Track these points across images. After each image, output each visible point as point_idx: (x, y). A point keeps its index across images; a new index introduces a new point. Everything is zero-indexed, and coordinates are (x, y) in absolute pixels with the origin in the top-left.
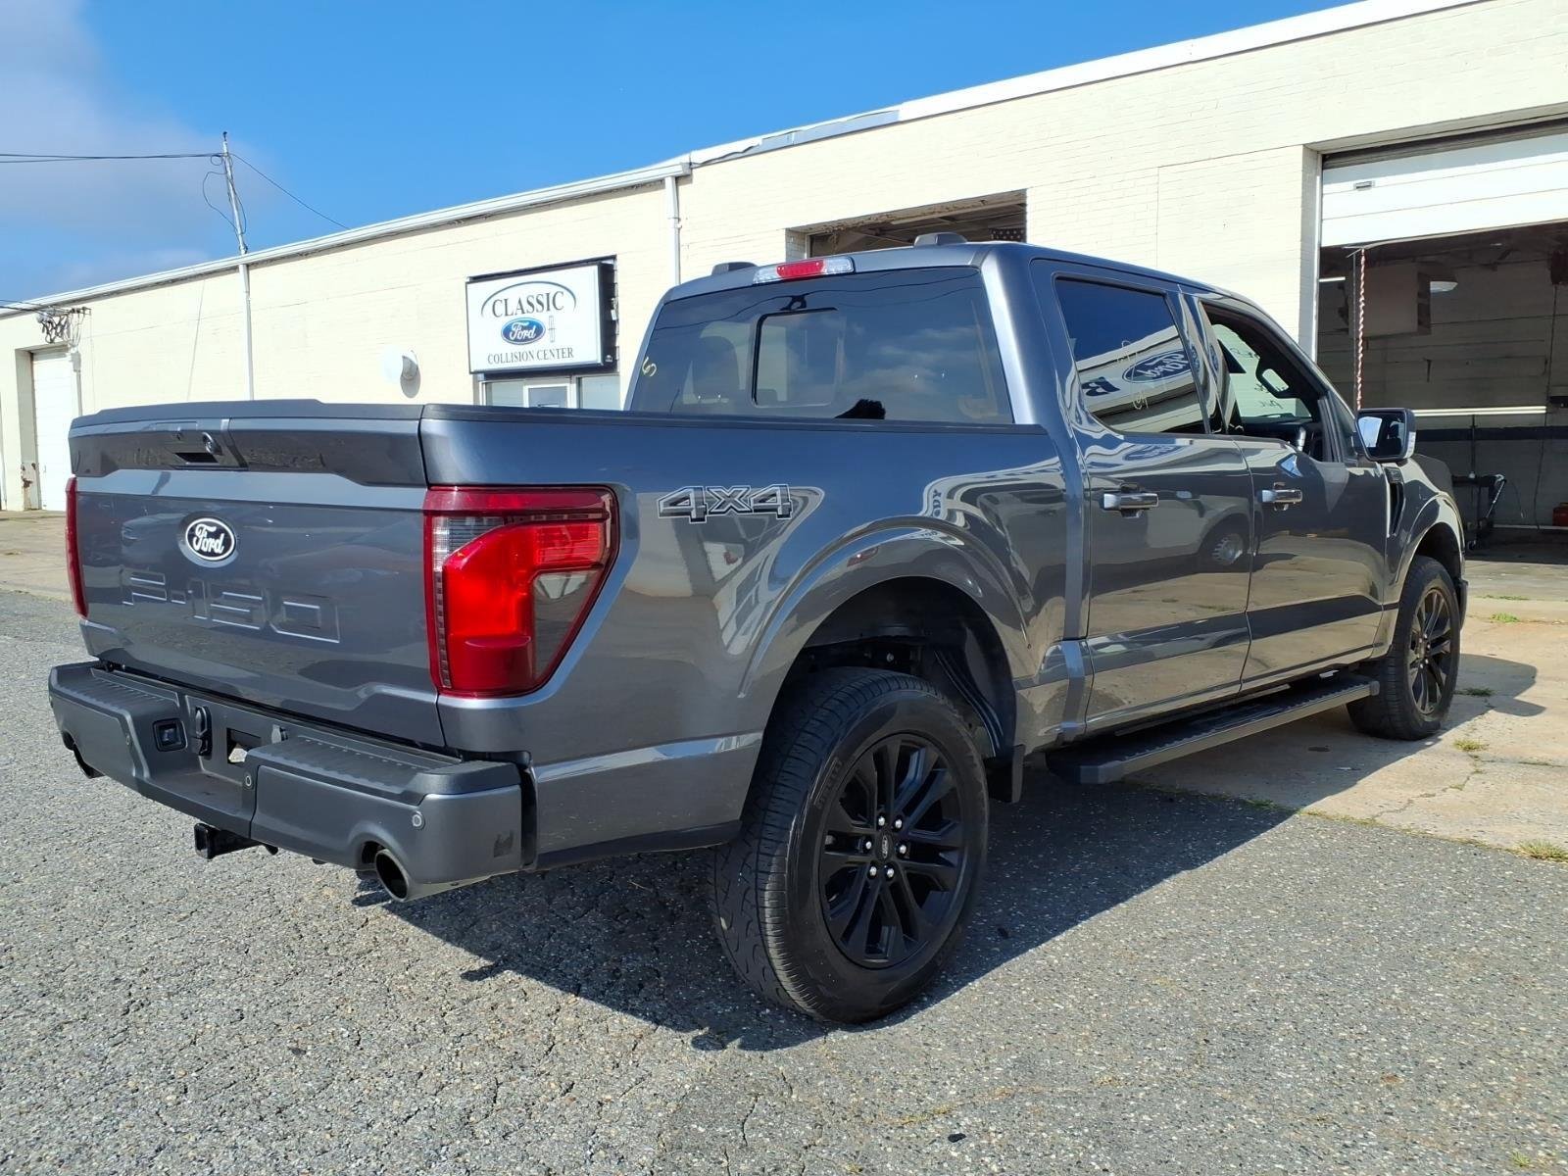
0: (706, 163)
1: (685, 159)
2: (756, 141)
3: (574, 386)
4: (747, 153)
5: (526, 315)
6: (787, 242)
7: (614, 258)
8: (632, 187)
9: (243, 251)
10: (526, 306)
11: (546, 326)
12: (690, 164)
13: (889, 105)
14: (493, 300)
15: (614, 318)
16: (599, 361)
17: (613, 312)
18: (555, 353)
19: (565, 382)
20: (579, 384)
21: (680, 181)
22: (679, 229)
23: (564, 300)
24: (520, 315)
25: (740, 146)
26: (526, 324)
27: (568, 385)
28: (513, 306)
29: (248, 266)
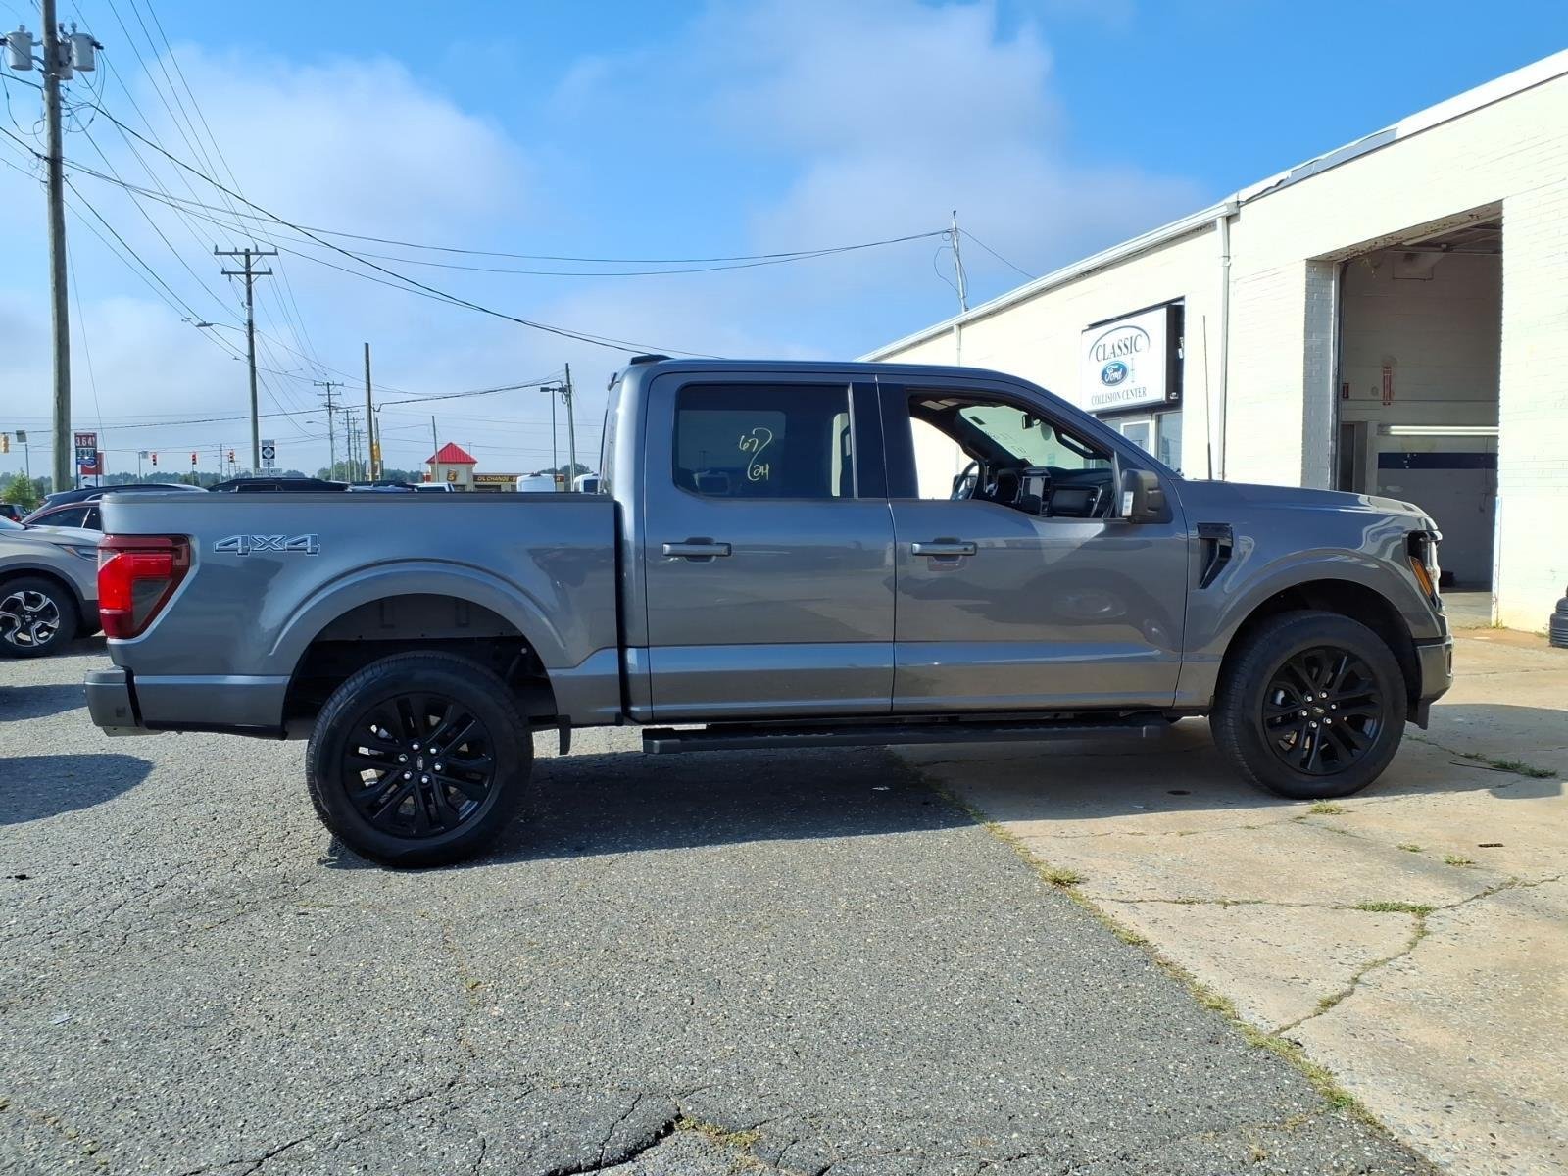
0: (1249, 201)
1: (1232, 199)
2: (1285, 175)
3: (1154, 422)
4: (1280, 185)
5: (1117, 358)
6: (1308, 272)
7: (1182, 299)
8: (1197, 229)
9: (963, 309)
10: (1118, 351)
11: (1129, 368)
12: (1238, 202)
13: (1391, 124)
14: (1095, 349)
15: (1181, 357)
16: (1164, 399)
17: (1180, 350)
18: (1134, 392)
19: (1147, 419)
20: (1159, 421)
21: (1232, 220)
22: (1229, 267)
23: (1141, 342)
24: (1113, 359)
25: (1272, 181)
26: (1116, 367)
27: (1149, 422)
28: (1109, 350)
29: (961, 326)
